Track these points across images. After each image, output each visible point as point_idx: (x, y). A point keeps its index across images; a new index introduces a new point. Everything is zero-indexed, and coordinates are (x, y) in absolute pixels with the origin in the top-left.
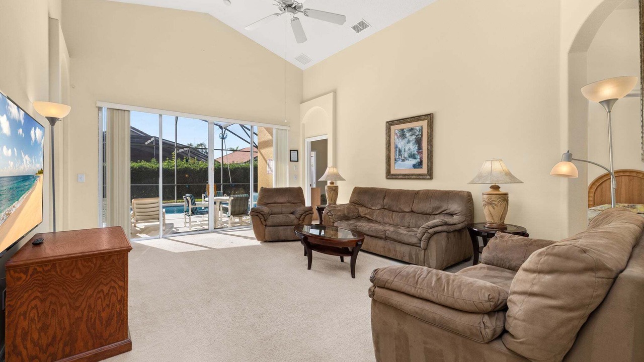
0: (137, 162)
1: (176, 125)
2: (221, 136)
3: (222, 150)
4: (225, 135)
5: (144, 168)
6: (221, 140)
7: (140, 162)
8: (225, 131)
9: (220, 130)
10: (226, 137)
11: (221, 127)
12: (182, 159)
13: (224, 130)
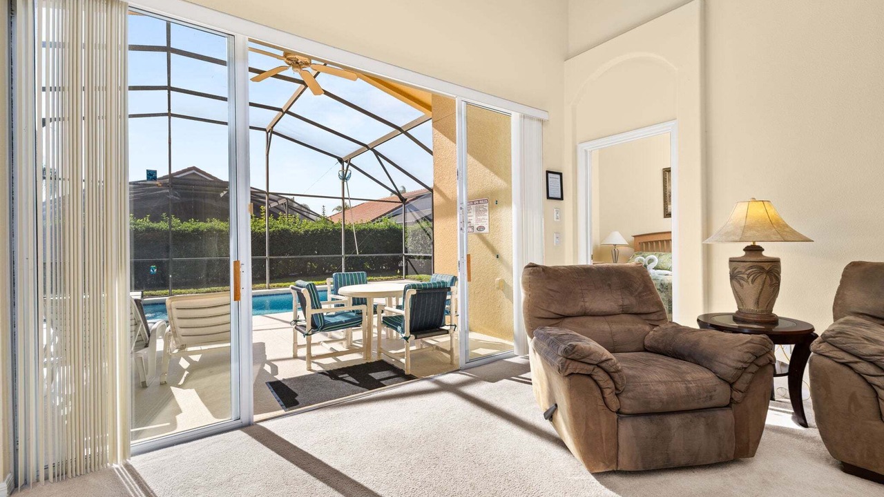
0: (206, 222)
1: (268, 155)
2: (341, 173)
3: (343, 198)
4: (349, 172)
5: (216, 230)
6: (341, 181)
7: (211, 221)
8: (348, 167)
9: (340, 165)
10: (349, 177)
11: (341, 161)
12: (276, 217)
13: (346, 164)
